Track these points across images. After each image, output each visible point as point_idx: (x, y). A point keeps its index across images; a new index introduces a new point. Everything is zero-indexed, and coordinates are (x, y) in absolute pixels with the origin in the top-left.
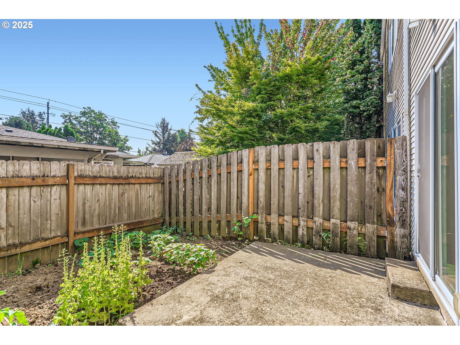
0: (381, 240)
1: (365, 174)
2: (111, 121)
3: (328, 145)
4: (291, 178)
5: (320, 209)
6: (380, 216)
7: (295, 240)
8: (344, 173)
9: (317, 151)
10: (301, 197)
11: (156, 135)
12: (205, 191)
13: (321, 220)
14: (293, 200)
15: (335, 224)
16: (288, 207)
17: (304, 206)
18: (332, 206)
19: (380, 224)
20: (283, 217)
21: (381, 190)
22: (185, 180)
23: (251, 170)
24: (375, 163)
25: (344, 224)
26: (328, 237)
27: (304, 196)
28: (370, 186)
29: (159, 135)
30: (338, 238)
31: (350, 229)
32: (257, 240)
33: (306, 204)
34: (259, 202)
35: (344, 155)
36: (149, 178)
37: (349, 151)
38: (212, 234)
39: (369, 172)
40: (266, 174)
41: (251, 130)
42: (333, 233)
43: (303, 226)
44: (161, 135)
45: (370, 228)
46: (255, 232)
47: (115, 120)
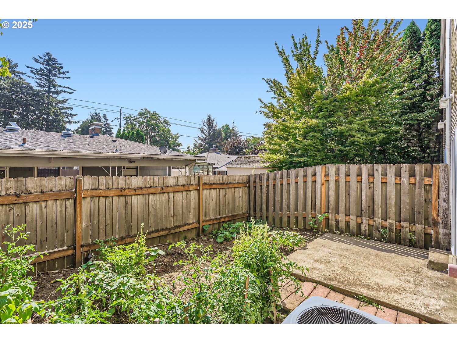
0: (428, 237)
1: (415, 189)
2: (163, 120)
3: (385, 166)
4: (355, 189)
5: (379, 212)
6: (427, 219)
7: (359, 233)
8: (398, 187)
9: (377, 170)
10: (363, 202)
11: (202, 132)
12: (285, 194)
13: (380, 220)
14: (357, 204)
15: (391, 223)
16: (353, 210)
17: (366, 209)
18: (388, 210)
19: (427, 225)
20: (349, 216)
21: (428, 201)
22: (268, 186)
23: (323, 181)
24: (423, 182)
25: (398, 224)
26: (385, 232)
27: (366, 202)
28: (419, 198)
29: (205, 132)
30: (393, 234)
31: (403, 227)
32: (328, 232)
33: (368, 208)
34: (330, 204)
35: (398, 174)
36: (240, 183)
37: (402, 172)
38: (291, 226)
39: (418, 188)
40: (336, 185)
41: (314, 143)
42: (389, 229)
43: (365, 223)
44: (207, 131)
45: (419, 227)
46: (326, 226)
47: (167, 119)
